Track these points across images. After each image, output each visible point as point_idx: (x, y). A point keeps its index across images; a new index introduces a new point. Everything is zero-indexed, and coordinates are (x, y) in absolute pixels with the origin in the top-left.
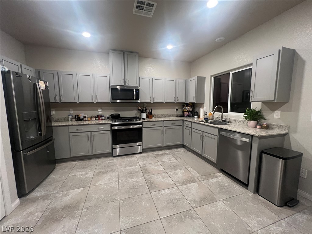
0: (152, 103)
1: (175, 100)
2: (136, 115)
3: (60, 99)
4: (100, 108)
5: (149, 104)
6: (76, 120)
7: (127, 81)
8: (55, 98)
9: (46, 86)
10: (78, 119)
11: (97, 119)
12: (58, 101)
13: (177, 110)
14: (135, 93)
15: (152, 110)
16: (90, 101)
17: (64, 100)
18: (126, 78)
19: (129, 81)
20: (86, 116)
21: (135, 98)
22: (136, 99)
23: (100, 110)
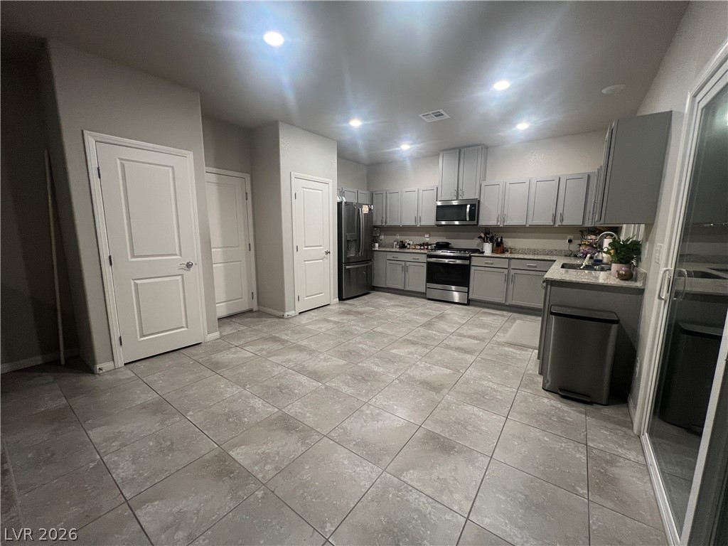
0: (501, 226)
1: (554, 221)
2: (478, 246)
3: (386, 222)
4: (427, 233)
5: (497, 228)
6: (400, 248)
7: (460, 193)
8: (382, 222)
9: (370, 209)
10: (403, 246)
11: (422, 247)
12: (384, 224)
13: (570, 241)
14: (468, 210)
15: (502, 237)
16: (413, 223)
17: (389, 223)
18: (460, 188)
19: (463, 192)
20: (411, 243)
21: (468, 219)
22: (470, 220)
23: (427, 236)
